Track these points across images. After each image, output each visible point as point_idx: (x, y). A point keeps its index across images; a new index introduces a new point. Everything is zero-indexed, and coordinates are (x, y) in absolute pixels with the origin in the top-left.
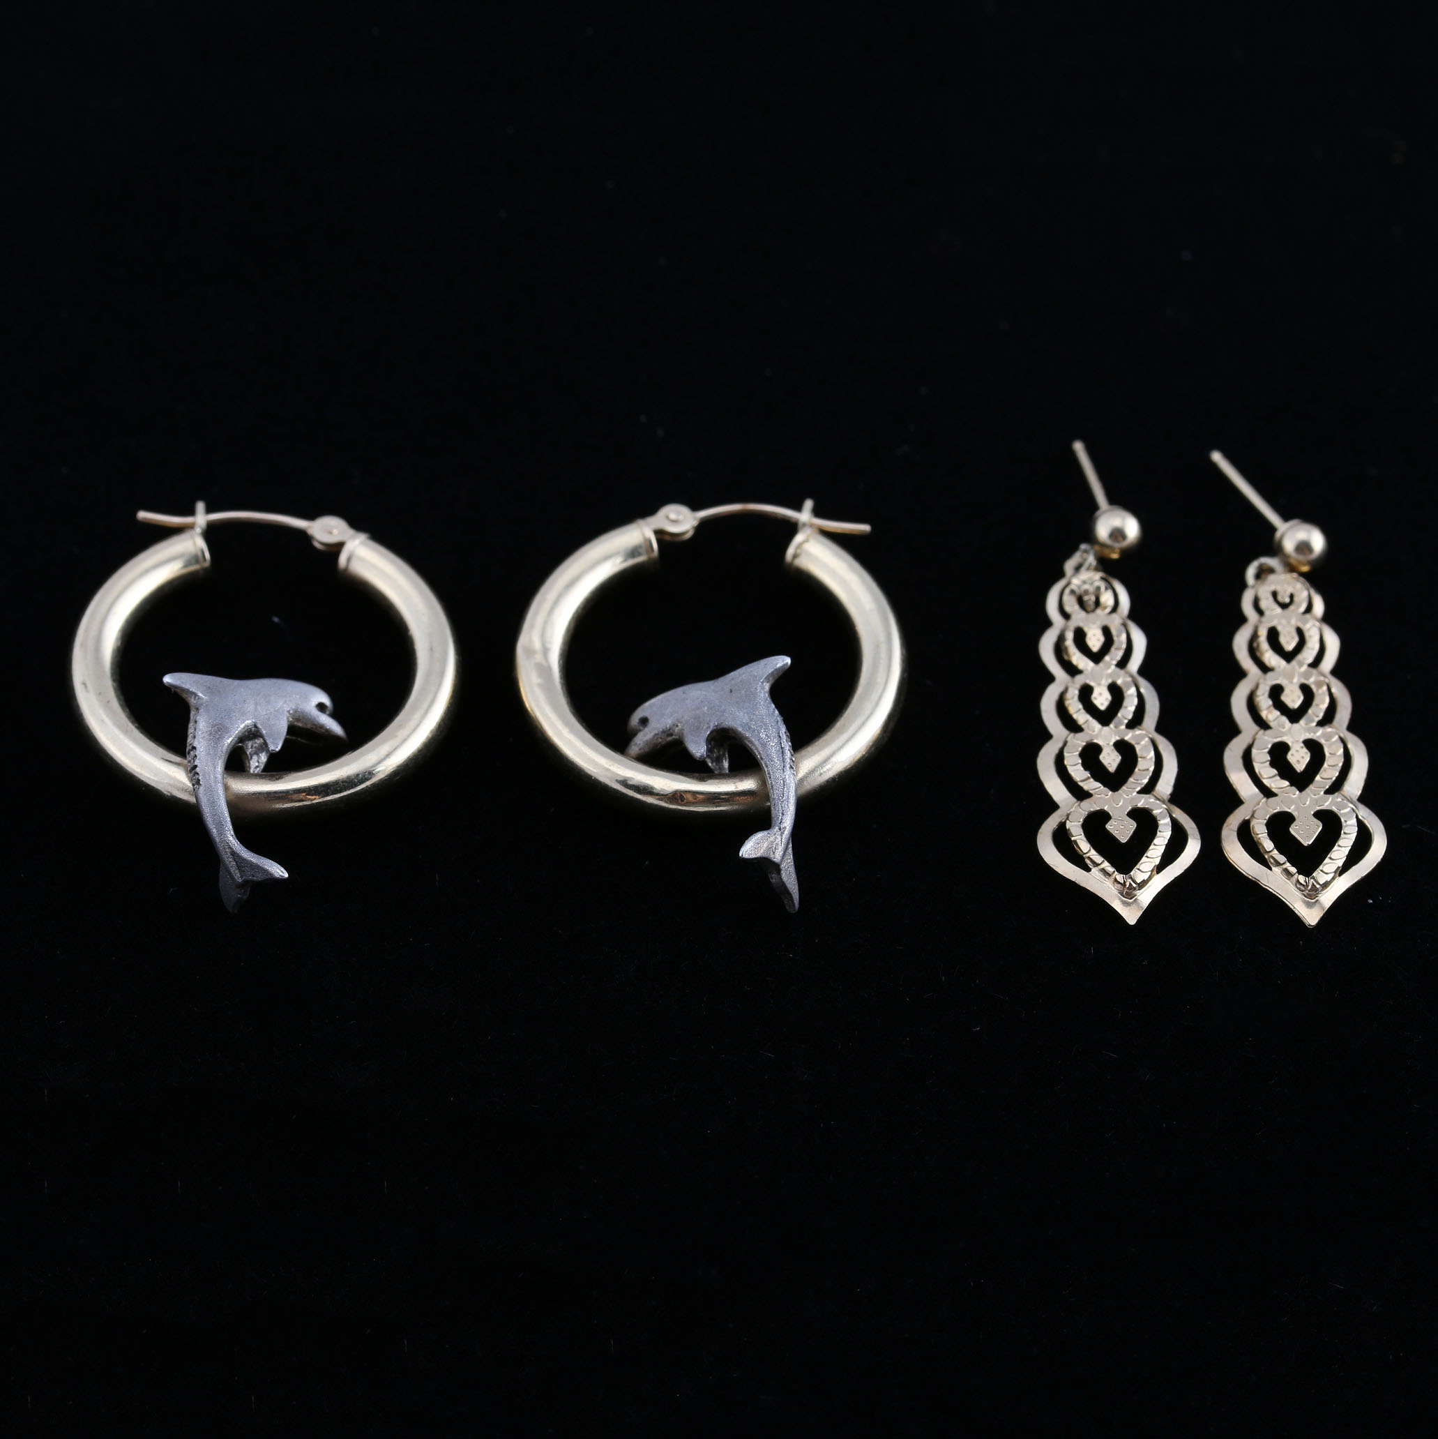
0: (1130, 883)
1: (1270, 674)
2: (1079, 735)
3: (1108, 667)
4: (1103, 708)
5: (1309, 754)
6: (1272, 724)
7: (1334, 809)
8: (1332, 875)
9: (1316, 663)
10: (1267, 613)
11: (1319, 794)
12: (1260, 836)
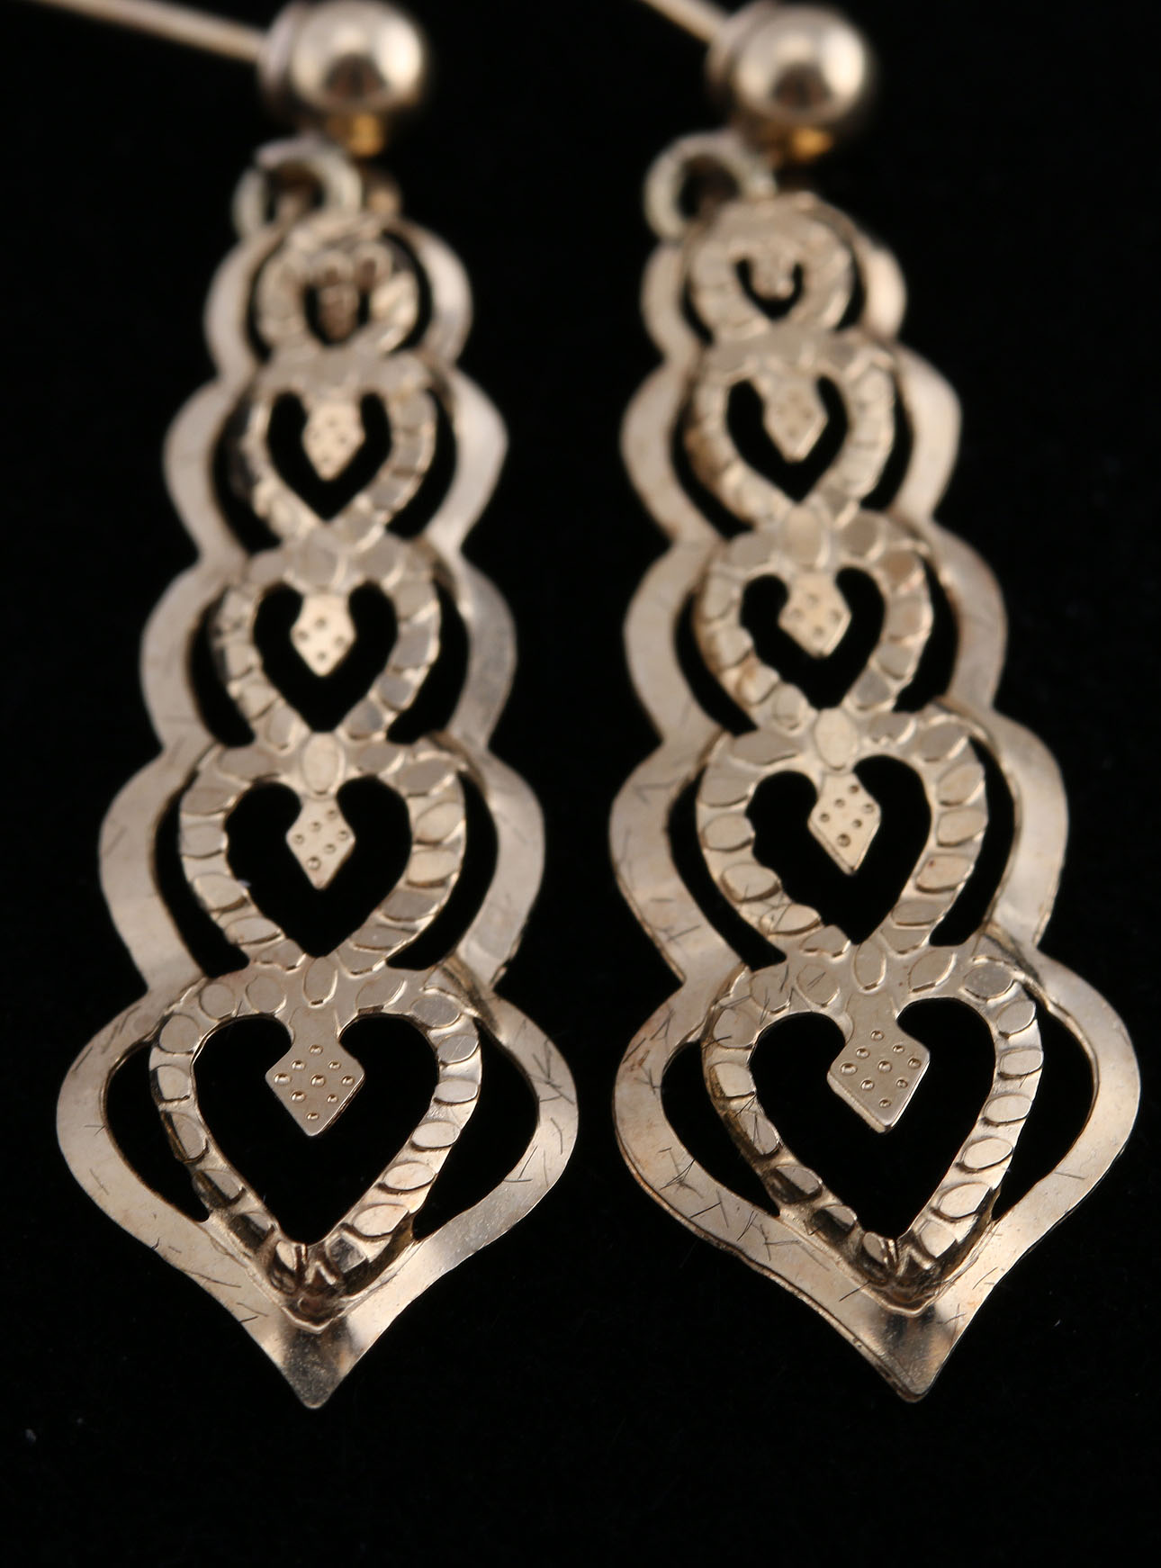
0: (318, 1274)
1: (742, 543)
2: (239, 756)
3: (362, 527)
4: (322, 668)
5: (877, 812)
6: (757, 714)
7: (964, 994)
8: (969, 1224)
9: (883, 496)
10: (724, 335)
11: (915, 947)
12: (734, 1104)
